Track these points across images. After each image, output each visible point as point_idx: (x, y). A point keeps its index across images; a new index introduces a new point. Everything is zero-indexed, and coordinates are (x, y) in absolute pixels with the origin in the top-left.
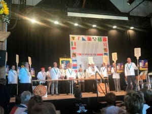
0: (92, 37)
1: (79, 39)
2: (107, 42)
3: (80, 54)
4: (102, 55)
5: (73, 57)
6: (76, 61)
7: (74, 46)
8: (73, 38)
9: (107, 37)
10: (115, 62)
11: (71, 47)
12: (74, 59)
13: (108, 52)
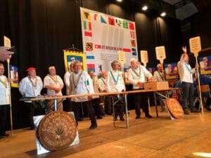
0: (115, 18)
1: (95, 19)
2: (135, 31)
3: (99, 47)
4: (128, 50)
5: (87, 50)
6: (93, 57)
7: (88, 30)
8: (87, 15)
9: (134, 23)
10: (162, 62)
11: (83, 31)
12: (89, 53)
13: (136, 48)
